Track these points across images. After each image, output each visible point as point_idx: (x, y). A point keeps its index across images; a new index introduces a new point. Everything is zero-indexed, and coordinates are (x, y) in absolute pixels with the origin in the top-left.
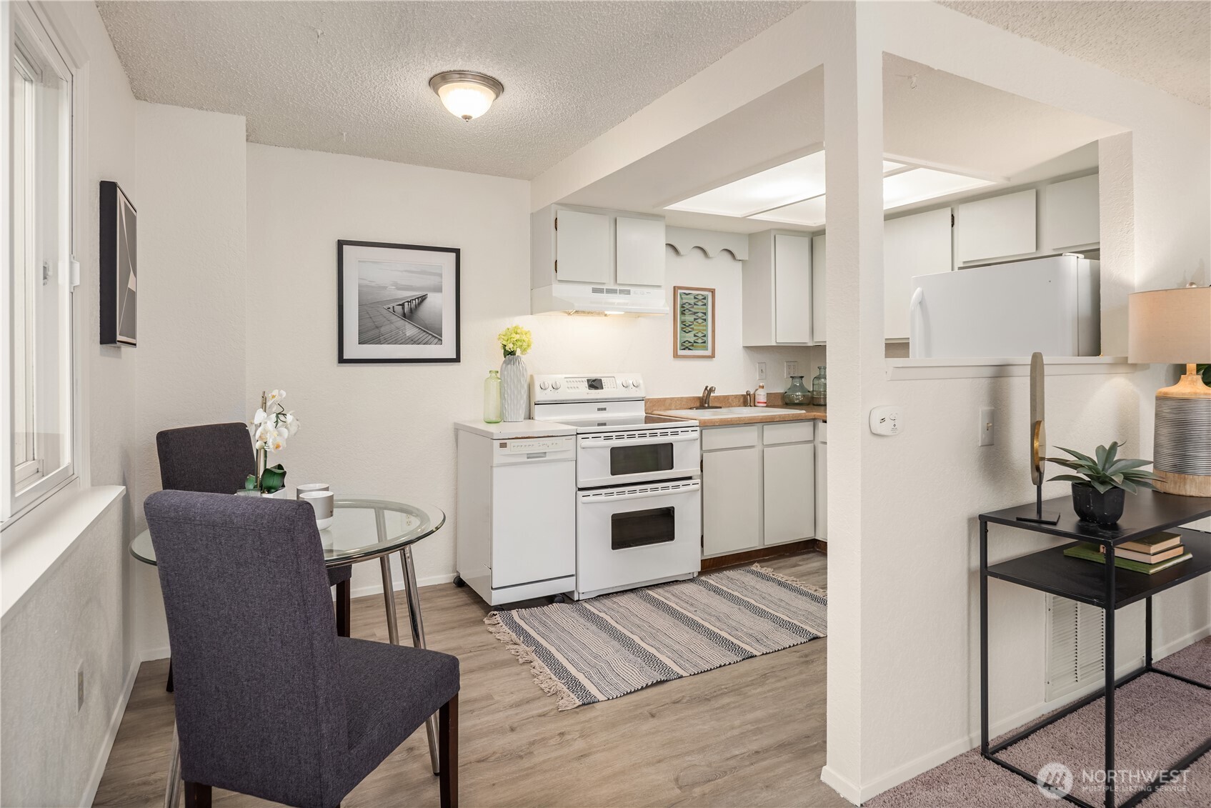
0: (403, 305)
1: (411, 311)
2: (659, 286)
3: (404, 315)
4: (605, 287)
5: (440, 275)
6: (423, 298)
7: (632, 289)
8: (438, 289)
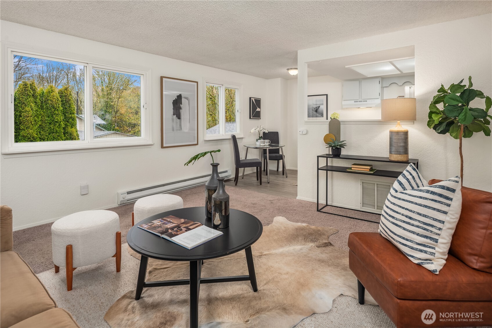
0: (315, 109)
1: (317, 110)
2: (378, 98)
3: (315, 111)
4: (358, 101)
5: (323, 101)
6: (319, 107)
7: (368, 100)
8: (323, 104)
